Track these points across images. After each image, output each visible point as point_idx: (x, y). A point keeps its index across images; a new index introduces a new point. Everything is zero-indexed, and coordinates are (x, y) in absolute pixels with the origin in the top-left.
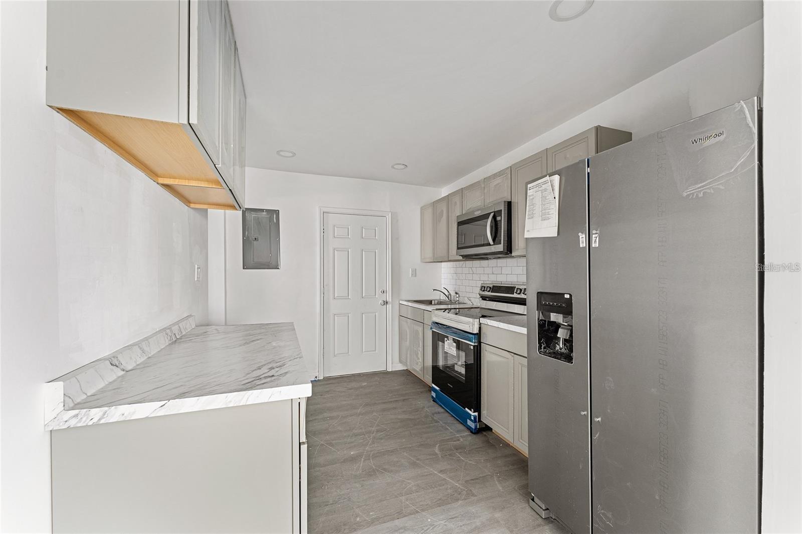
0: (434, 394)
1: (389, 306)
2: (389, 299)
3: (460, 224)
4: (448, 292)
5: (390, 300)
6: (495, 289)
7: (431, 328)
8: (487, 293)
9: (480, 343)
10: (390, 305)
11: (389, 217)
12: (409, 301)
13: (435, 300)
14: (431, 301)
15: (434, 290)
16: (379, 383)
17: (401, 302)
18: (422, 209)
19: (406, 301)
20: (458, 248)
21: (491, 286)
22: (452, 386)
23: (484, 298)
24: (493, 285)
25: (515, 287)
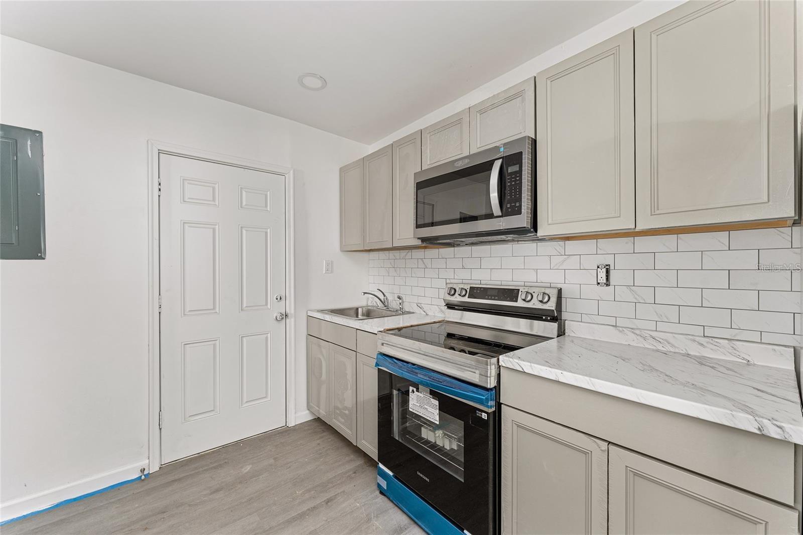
0: (384, 484)
1: (290, 321)
2: (291, 310)
3: (420, 186)
4: (384, 296)
5: (293, 312)
6: (474, 292)
7: (377, 365)
8: (457, 299)
9: (499, 405)
10: (293, 320)
11: (290, 176)
12: (322, 311)
13: (362, 307)
14: (357, 309)
15: (365, 293)
16: (275, 459)
17: (310, 314)
18: (342, 170)
19: (318, 311)
20: (418, 226)
21: (467, 287)
22: (428, 480)
23: (450, 306)
24: (472, 286)
25: (519, 290)
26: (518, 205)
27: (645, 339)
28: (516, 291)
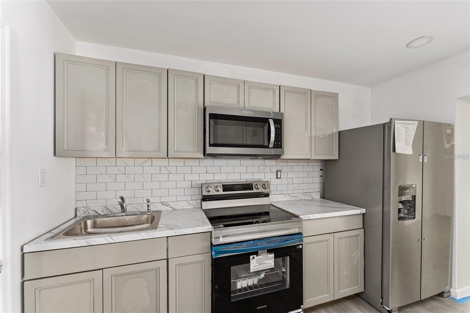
6: (226, 188)
8: (216, 193)
21: (220, 185)
23: (204, 199)
24: (223, 184)
25: (252, 184)
26: (280, 144)
27: (292, 197)
28: (251, 184)
